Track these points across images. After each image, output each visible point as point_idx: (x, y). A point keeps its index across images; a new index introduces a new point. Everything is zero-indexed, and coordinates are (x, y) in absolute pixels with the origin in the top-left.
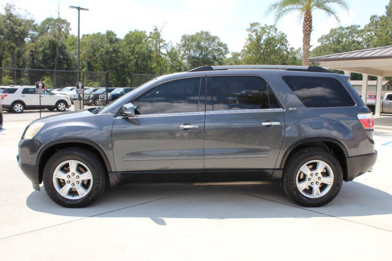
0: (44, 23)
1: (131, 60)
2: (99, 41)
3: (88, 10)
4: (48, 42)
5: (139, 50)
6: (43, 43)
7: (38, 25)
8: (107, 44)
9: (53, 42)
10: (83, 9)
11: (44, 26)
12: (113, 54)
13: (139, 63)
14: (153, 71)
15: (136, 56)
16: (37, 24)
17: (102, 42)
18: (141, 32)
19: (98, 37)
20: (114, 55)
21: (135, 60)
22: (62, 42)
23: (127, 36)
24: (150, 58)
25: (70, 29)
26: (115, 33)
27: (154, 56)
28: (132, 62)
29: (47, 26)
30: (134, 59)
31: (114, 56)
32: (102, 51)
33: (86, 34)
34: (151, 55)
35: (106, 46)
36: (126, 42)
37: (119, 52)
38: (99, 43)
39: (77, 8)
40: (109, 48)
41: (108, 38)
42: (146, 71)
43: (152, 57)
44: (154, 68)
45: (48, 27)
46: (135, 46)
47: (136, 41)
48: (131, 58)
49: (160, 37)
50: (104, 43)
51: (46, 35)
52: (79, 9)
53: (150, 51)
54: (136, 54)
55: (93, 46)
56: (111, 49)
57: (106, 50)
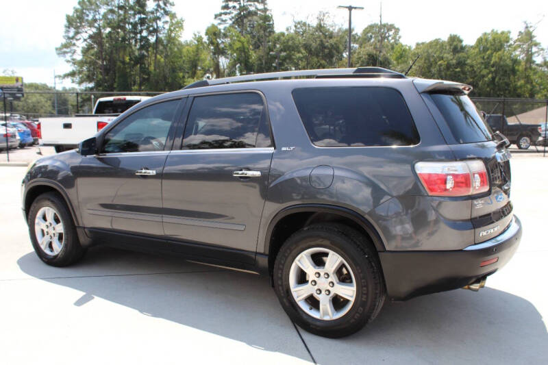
0: (366, 31)
1: (483, 76)
2: (437, 51)
3: (363, 8)
4: (367, 56)
5: (497, 60)
6: (360, 58)
7: (359, 34)
8: (449, 53)
9: (373, 56)
10: (355, 8)
11: (365, 35)
12: (457, 68)
13: (497, 80)
14: (519, 91)
15: (493, 69)
16: (356, 34)
17: (441, 53)
18: (503, 33)
19: (436, 45)
20: (458, 70)
21: (490, 76)
22: (384, 55)
23: (480, 41)
24: (514, 71)
25: (400, 37)
26: (461, 38)
27: (521, 68)
28: (486, 79)
29: (369, 35)
30: (488, 74)
31: (459, 72)
32: (441, 65)
33: (420, 42)
34: (516, 68)
35: (447, 58)
36: (477, 50)
37: (466, 65)
38: (438, 53)
39: (347, 7)
40: (452, 60)
41: (451, 45)
42: (507, 92)
43: (518, 70)
44: (521, 87)
45: (371, 36)
46: (492, 53)
47: (493, 48)
48: (485, 72)
49: (534, 39)
50: (445, 53)
51: (364, 47)
52: (350, 8)
53: (515, 62)
54: (493, 66)
55: (428, 58)
56: (454, 61)
57: (446, 63)
